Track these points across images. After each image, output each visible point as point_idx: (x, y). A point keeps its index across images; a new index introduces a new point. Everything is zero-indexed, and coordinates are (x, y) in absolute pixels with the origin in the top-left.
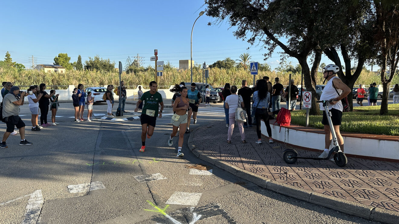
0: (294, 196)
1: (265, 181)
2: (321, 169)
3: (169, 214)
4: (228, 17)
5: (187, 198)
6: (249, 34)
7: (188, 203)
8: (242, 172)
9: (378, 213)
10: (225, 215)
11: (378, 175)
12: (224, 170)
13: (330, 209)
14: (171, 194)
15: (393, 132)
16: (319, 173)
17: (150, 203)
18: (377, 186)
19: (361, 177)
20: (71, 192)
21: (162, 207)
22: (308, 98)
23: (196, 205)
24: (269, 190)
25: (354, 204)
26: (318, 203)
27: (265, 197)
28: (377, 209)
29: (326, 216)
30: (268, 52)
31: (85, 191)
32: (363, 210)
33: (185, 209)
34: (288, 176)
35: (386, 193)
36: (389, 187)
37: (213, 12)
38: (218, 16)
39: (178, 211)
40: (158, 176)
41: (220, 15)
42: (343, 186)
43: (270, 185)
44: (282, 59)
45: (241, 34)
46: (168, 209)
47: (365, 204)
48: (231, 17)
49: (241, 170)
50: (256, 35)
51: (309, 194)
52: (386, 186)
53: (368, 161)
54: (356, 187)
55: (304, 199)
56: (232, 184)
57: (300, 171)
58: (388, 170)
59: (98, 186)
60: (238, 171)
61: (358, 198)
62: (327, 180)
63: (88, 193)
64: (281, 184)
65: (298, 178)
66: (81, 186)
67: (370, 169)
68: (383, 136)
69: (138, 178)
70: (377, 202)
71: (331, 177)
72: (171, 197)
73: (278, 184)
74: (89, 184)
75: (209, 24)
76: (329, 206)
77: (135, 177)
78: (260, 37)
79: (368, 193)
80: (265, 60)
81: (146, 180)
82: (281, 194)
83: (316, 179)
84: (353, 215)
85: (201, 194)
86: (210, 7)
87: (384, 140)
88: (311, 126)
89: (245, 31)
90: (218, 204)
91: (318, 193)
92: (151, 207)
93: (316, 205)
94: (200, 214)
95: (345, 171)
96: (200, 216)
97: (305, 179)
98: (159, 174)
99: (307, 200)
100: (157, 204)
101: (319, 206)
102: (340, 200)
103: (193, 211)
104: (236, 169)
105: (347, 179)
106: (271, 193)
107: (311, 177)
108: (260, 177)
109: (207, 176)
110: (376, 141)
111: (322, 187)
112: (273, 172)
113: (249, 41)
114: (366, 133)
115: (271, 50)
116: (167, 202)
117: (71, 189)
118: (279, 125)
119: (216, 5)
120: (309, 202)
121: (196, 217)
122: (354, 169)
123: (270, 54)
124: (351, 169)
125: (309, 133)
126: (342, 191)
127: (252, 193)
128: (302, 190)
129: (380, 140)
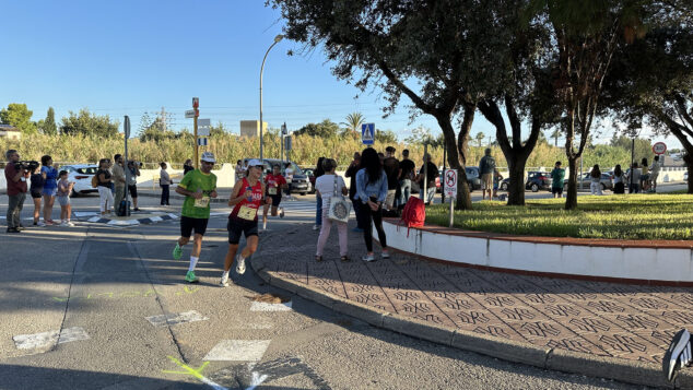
0: (428, 338)
1: (380, 314)
2: (472, 295)
3: (208, 377)
4: (322, 43)
5: (243, 349)
6: (358, 72)
7: (245, 358)
8: (343, 303)
9: (558, 357)
10: (309, 373)
11: (559, 300)
12: (312, 301)
13: (484, 355)
14: (215, 344)
15: (582, 233)
16: (468, 300)
17: (174, 361)
18: (557, 316)
19: (534, 304)
20: (21, 347)
21: (196, 366)
22: (452, 179)
23: (259, 359)
24: (387, 330)
25: (522, 344)
26: (464, 347)
27: (378, 342)
28: (556, 351)
29: (478, 367)
30: (388, 104)
31: (48, 345)
32: (536, 354)
33: (238, 368)
34: (418, 305)
35: (571, 326)
36: (575, 317)
37: (297, 33)
38: (304, 39)
39: (225, 371)
40: (192, 316)
41: (309, 39)
42: (505, 319)
43: (387, 321)
44: (412, 118)
45: (345, 72)
46: (207, 368)
47: (538, 344)
48: (328, 44)
49: (342, 300)
50: (369, 76)
51: (450, 333)
52: (571, 316)
53: (546, 280)
54: (525, 320)
55: (443, 341)
56: (325, 323)
57: (439, 297)
58: (576, 292)
59: (74, 336)
60: (335, 302)
61: (528, 335)
62: (481, 311)
63: (54, 348)
64: (406, 318)
65: (434, 308)
66: (41, 336)
67: (548, 292)
68: (568, 239)
69: (154, 320)
70: (557, 340)
71: (488, 306)
72: (214, 349)
73: (401, 318)
74: (58, 332)
75: (290, 53)
76: (484, 350)
77: (148, 318)
78: (376, 80)
79: (543, 328)
80: (384, 117)
81: (168, 323)
82: (407, 336)
83: (462, 309)
84: (520, 364)
85: (268, 342)
86: (291, 24)
87: (569, 244)
88: (456, 226)
89: (350, 67)
90: (298, 357)
91: (466, 330)
92: (175, 367)
93: (462, 350)
94: (263, 373)
95: (510, 296)
96: (265, 377)
97: (445, 309)
98: (194, 312)
99: (448, 342)
100: (186, 361)
101: (467, 351)
102: (498, 339)
103: (253, 370)
104: (331, 299)
105: (512, 308)
106: (389, 334)
107: (456, 306)
108: (372, 309)
109: (281, 312)
110: (558, 247)
111: (471, 320)
112: (394, 300)
113: (358, 85)
114: (542, 235)
115: (394, 102)
116: (206, 358)
117: (21, 343)
118: (406, 225)
119: (301, 22)
120: (451, 347)
121: (258, 379)
122: (524, 292)
123: (392, 108)
124: (518, 292)
125: (453, 237)
126: (504, 327)
127: (359, 335)
128: (439, 326)
129: (563, 244)
